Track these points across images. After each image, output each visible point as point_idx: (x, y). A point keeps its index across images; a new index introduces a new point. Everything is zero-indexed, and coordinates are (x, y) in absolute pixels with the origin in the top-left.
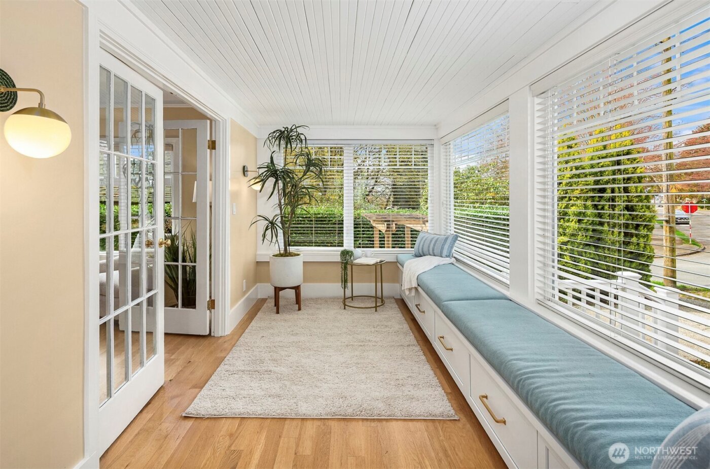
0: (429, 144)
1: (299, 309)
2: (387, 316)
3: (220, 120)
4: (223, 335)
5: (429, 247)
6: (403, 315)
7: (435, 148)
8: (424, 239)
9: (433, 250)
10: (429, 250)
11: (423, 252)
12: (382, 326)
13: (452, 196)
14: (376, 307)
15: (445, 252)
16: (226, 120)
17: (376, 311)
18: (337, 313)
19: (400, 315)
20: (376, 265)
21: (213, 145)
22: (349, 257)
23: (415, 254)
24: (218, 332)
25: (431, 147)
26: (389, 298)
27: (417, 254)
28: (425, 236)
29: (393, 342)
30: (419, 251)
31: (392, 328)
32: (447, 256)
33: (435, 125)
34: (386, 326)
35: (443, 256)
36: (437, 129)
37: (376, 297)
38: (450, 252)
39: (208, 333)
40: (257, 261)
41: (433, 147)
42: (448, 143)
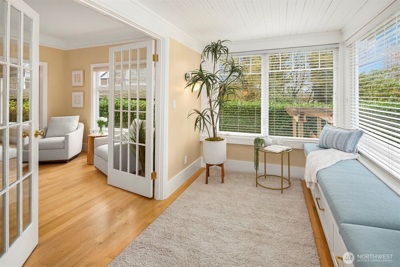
0: (334, 48)
1: (223, 182)
2: (290, 200)
3: (161, 39)
4: (161, 200)
5: (332, 140)
6: (306, 202)
7: (339, 51)
8: (328, 132)
9: (336, 144)
10: (332, 144)
11: (326, 144)
12: (284, 211)
13: (357, 93)
14: (282, 189)
15: (349, 147)
16: (165, 39)
17: (282, 193)
18: (249, 190)
19: (303, 201)
20: (282, 153)
21: (155, 58)
22: (260, 144)
23: (319, 145)
24: (158, 197)
25: (337, 50)
26: (295, 179)
27: (321, 145)
28: (328, 130)
29: (290, 235)
30: (322, 143)
31: (293, 217)
32: (350, 152)
33: (340, 30)
34: (288, 213)
35: (347, 150)
36: (342, 33)
37: (282, 177)
38: (354, 147)
39: (151, 196)
40: (200, 141)
41: (338, 50)
42: (353, 44)
